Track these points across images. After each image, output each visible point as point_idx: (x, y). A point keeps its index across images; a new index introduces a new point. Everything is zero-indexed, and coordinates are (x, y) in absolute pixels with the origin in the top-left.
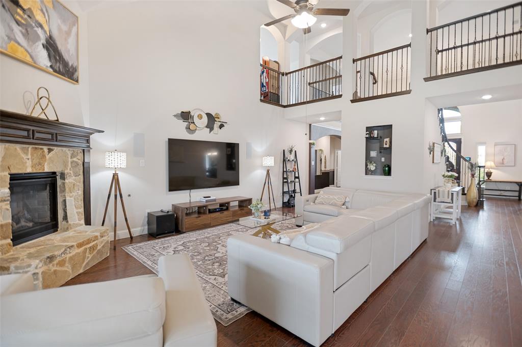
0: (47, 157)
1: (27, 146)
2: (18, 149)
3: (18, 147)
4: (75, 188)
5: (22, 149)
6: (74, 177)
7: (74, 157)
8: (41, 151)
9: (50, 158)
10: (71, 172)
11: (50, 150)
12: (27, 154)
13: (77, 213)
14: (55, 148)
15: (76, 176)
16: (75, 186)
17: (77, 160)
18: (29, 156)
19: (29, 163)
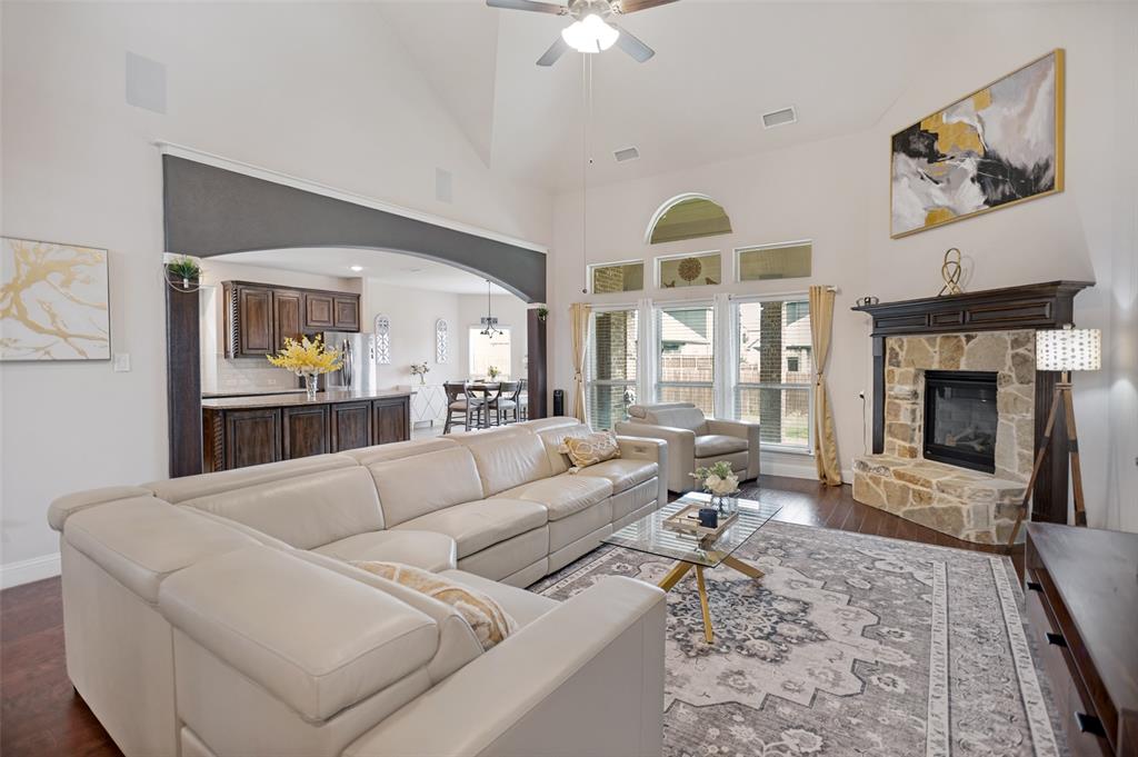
0: (966, 348)
1: (934, 336)
2: (923, 341)
3: (923, 338)
4: (1019, 405)
5: (928, 340)
6: (1017, 385)
7: (1019, 347)
8: (955, 341)
9: (971, 349)
10: (1013, 375)
11: (969, 339)
12: (934, 346)
13: (1019, 454)
14: (979, 334)
15: (1022, 383)
16: (1018, 402)
17: (1026, 352)
18: (937, 349)
19: (937, 357)
